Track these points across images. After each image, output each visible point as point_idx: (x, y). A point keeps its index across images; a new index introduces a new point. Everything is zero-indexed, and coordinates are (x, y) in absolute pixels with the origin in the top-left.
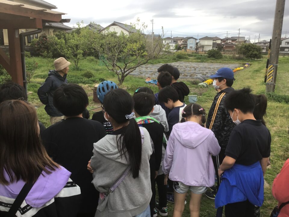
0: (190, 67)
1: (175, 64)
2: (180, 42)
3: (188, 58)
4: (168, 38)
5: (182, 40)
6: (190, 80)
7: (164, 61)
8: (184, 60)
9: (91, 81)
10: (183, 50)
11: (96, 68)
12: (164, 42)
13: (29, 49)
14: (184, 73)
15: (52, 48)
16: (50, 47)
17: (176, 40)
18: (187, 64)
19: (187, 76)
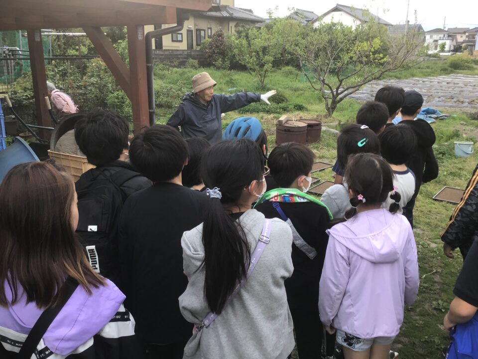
0: (475, 86)
1: (443, 78)
2: (462, 37)
3: (472, 67)
4: (438, 31)
5: (465, 33)
6: (469, 112)
7: (422, 72)
8: (464, 71)
9: (280, 108)
10: (466, 52)
11: (294, 87)
12: (428, 37)
13: (198, 55)
14: (457, 97)
15: (230, 54)
16: (228, 52)
17: (453, 33)
18: (470, 79)
19: (463, 102)
